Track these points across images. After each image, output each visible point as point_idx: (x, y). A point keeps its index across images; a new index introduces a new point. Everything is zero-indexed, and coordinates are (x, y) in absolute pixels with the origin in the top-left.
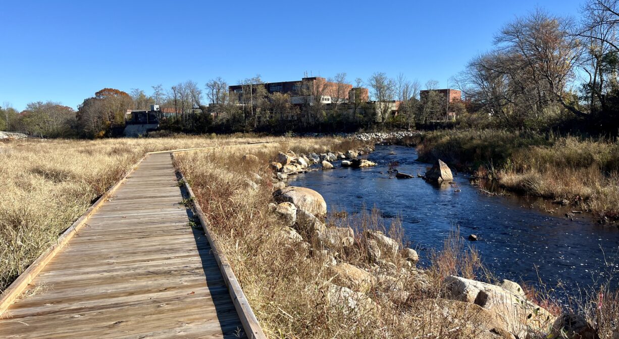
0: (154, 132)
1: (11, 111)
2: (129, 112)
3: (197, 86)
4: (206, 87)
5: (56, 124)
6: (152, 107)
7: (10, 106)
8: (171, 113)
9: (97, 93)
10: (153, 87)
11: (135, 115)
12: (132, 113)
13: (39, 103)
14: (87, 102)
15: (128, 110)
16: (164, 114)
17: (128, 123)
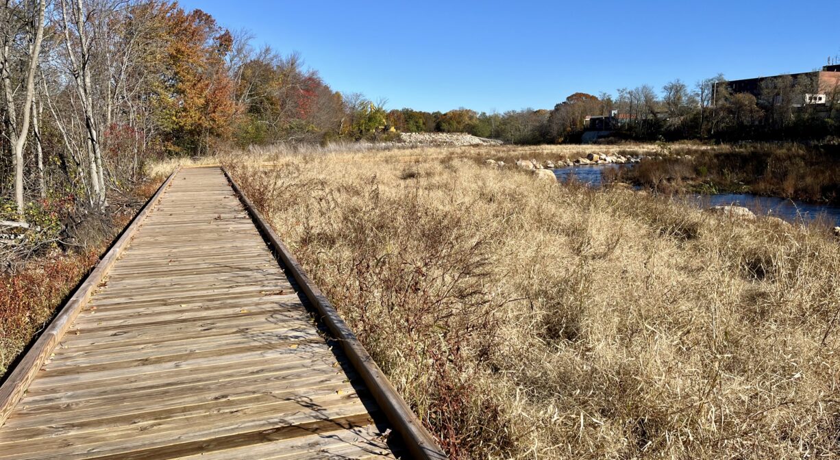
0: (603, 139)
1: (496, 116)
2: (588, 119)
3: (654, 90)
4: (663, 90)
5: (526, 131)
6: (610, 112)
7: (496, 113)
8: (624, 119)
9: (568, 98)
10: (619, 90)
11: (593, 120)
12: (591, 119)
13: (513, 111)
14: (558, 107)
15: (587, 117)
16: (619, 120)
17: (586, 129)
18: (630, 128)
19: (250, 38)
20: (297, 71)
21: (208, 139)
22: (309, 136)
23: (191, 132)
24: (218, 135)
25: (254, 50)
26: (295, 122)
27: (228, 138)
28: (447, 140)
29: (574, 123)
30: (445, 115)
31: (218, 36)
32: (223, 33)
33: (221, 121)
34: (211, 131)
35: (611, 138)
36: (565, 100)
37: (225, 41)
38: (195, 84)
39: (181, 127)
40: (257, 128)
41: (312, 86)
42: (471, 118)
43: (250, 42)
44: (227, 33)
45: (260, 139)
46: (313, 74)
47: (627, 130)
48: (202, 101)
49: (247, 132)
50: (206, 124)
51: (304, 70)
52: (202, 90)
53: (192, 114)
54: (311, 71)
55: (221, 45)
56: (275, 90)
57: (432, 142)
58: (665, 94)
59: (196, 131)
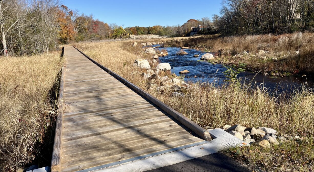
6: (199, 26)
12: (193, 28)
14: (184, 24)
16: (200, 28)
17: (191, 32)
18: (204, 31)
19: (77, 12)
20: (93, 19)
21: (69, 40)
22: (96, 38)
23: (64, 39)
24: (71, 39)
25: (80, 14)
26: (92, 34)
27: (73, 40)
28: (145, 37)
29: (188, 30)
30: (152, 28)
31: (69, 12)
32: (70, 11)
33: (71, 36)
34: (69, 39)
35: (197, 34)
36: (187, 22)
37: (71, 13)
38: (64, 28)
39: (62, 38)
40: (81, 37)
41: (97, 23)
42: (160, 29)
43: (78, 13)
44: (71, 11)
45: (81, 40)
46: (97, 20)
47: (202, 31)
48: (66, 31)
49: (78, 38)
50: (68, 37)
51: (95, 19)
52: (66, 29)
53: (64, 34)
54: (97, 19)
55: (70, 14)
56: (86, 25)
57: (140, 38)
58: (213, 19)
59: (66, 39)
